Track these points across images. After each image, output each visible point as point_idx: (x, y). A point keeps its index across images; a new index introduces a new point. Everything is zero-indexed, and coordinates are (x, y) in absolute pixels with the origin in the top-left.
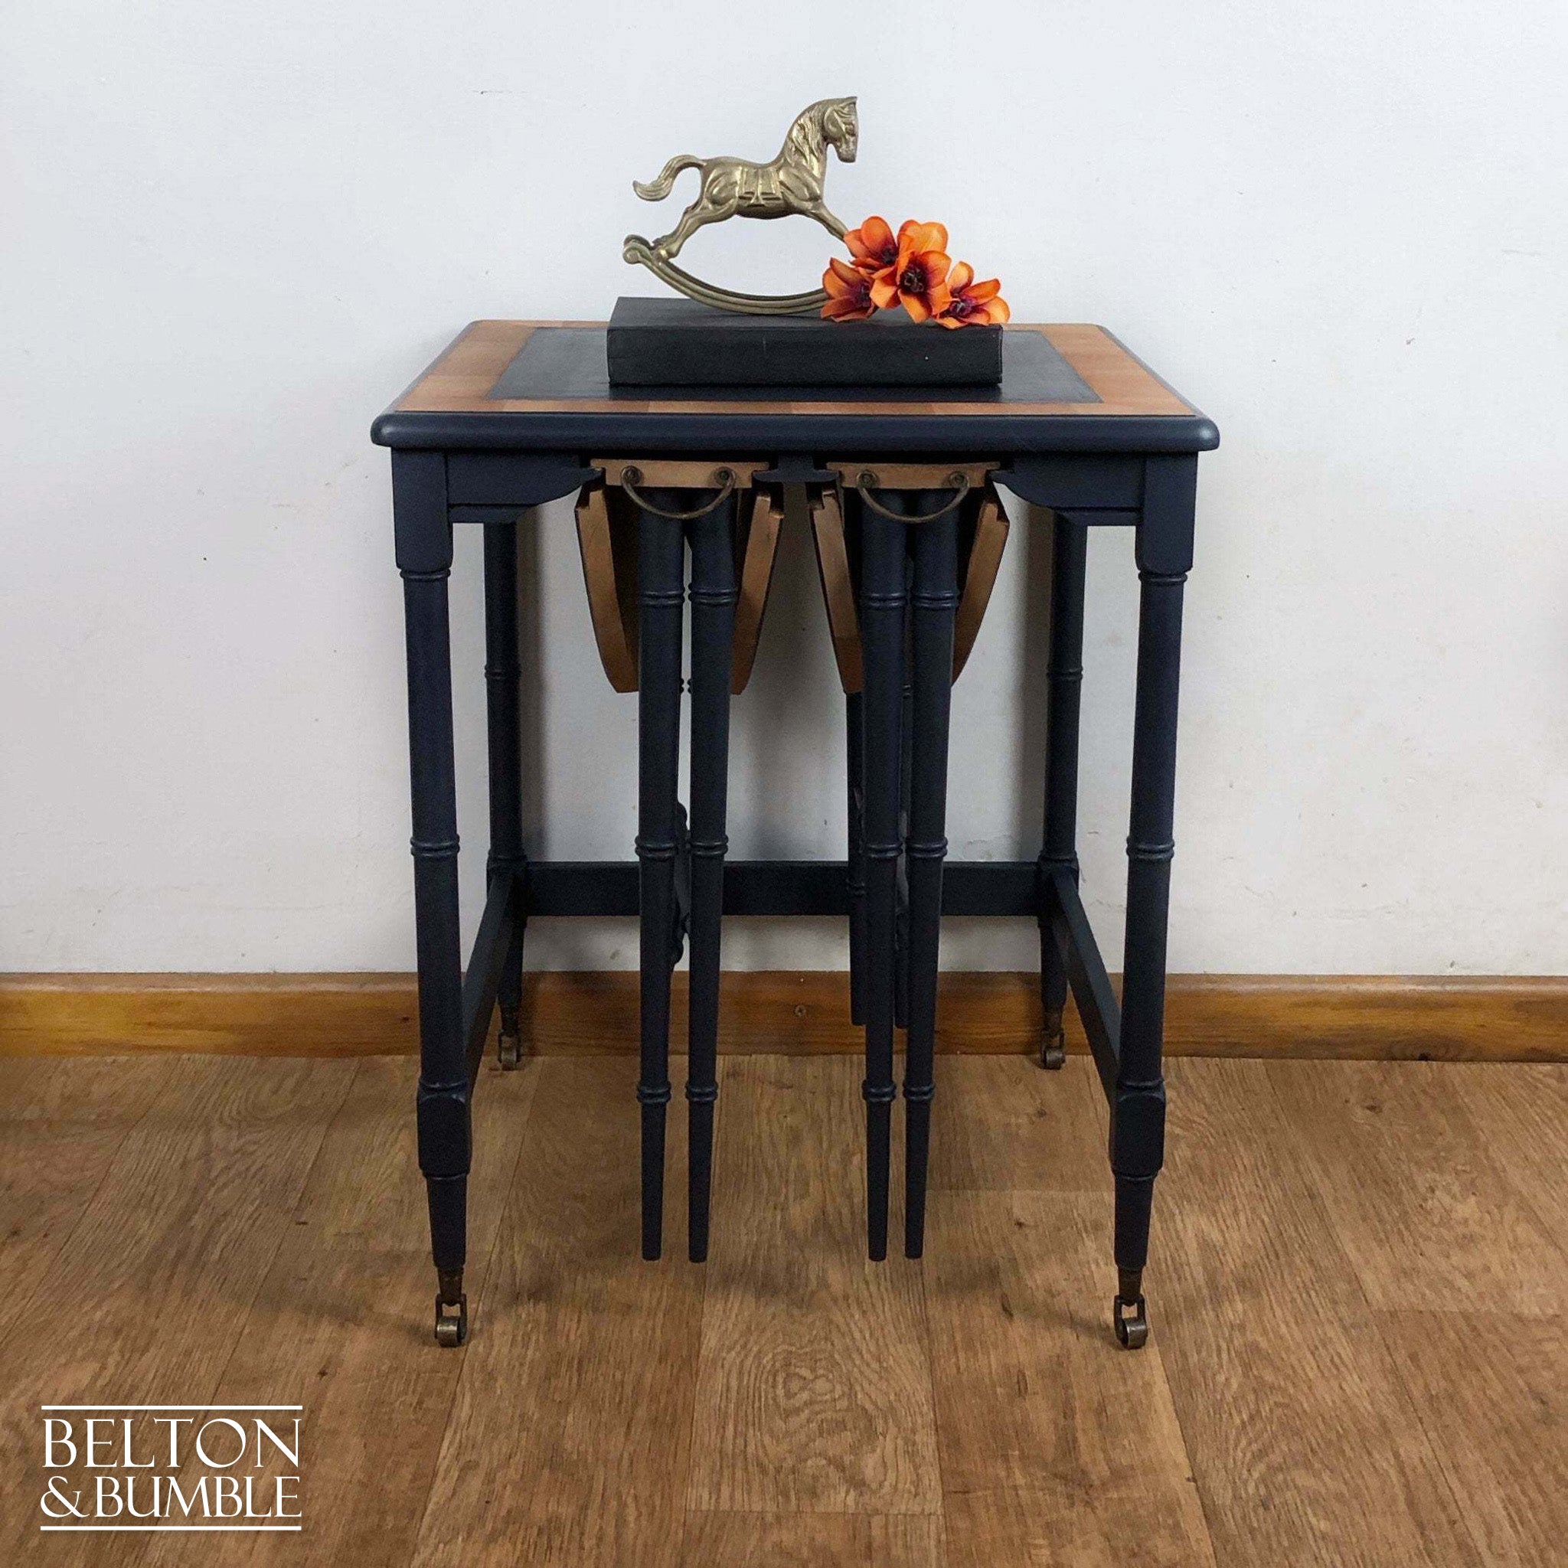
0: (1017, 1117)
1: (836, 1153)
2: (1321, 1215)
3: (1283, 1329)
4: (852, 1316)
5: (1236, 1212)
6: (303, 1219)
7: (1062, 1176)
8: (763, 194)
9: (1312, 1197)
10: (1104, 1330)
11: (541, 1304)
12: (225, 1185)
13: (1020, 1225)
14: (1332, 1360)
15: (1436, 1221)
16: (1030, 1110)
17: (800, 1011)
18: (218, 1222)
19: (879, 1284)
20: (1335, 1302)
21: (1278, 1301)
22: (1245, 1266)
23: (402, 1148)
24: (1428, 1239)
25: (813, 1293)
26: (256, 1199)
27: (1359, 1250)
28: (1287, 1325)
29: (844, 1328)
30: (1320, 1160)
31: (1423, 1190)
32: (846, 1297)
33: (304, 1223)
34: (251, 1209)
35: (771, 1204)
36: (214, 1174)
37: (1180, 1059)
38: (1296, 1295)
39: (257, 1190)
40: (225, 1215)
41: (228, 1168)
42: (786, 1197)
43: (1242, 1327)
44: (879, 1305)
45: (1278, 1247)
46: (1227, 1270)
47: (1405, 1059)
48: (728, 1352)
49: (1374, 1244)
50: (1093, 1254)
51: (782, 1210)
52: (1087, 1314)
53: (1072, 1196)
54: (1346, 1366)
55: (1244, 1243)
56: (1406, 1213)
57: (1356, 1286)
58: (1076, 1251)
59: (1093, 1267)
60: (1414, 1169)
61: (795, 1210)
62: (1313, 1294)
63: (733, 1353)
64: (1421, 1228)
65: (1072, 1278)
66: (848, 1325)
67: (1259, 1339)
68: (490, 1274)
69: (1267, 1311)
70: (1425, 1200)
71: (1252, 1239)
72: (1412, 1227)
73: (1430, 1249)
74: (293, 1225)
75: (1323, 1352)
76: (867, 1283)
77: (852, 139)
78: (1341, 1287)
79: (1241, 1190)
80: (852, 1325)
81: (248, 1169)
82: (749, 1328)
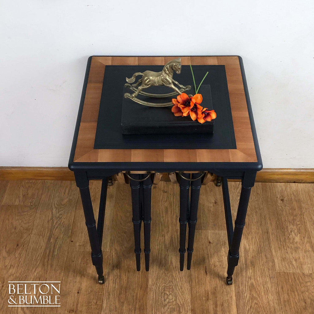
0: (211, 204)
2: (268, 238)
3: (258, 279)
4: (177, 274)
6: (72, 240)
7: (219, 225)
8: (157, 83)
10: (224, 278)
11: (118, 269)
12: (57, 228)
13: (210, 242)
14: (267, 289)
15: (291, 241)
16: (214, 201)
18: (56, 241)
20: (269, 269)
21: (258, 269)
22: (253, 257)
24: (289, 247)
25: (170, 266)
26: (63, 233)
27: (275, 251)
28: (259, 277)
29: (175, 277)
30: (270, 220)
31: (289, 231)
32: (176, 267)
33: (72, 241)
35: (162, 235)
36: (54, 224)
38: (262, 267)
39: (63, 229)
40: (57, 238)
41: (57, 222)
42: (165, 232)
43: (250, 278)
45: (260, 251)
46: (249, 258)
47: (290, 183)
48: (153, 286)
49: (278, 250)
51: (164, 237)
52: (221, 273)
53: (220, 232)
54: (269, 291)
55: (253, 249)
56: (286, 239)
57: (273, 264)
59: (223, 257)
60: (288, 224)
61: (166, 237)
62: (265, 267)
63: (154, 286)
64: (288, 244)
65: (219, 260)
66: (176, 277)
67: (254, 282)
69: (256, 273)
70: (290, 235)
71: (255, 248)
72: (286, 244)
73: (289, 251)
74: (70, 242)
75: (265, 286)
78: (271, 264)
80: (177, 277)
81: (61, 223)
82: (157, 277)
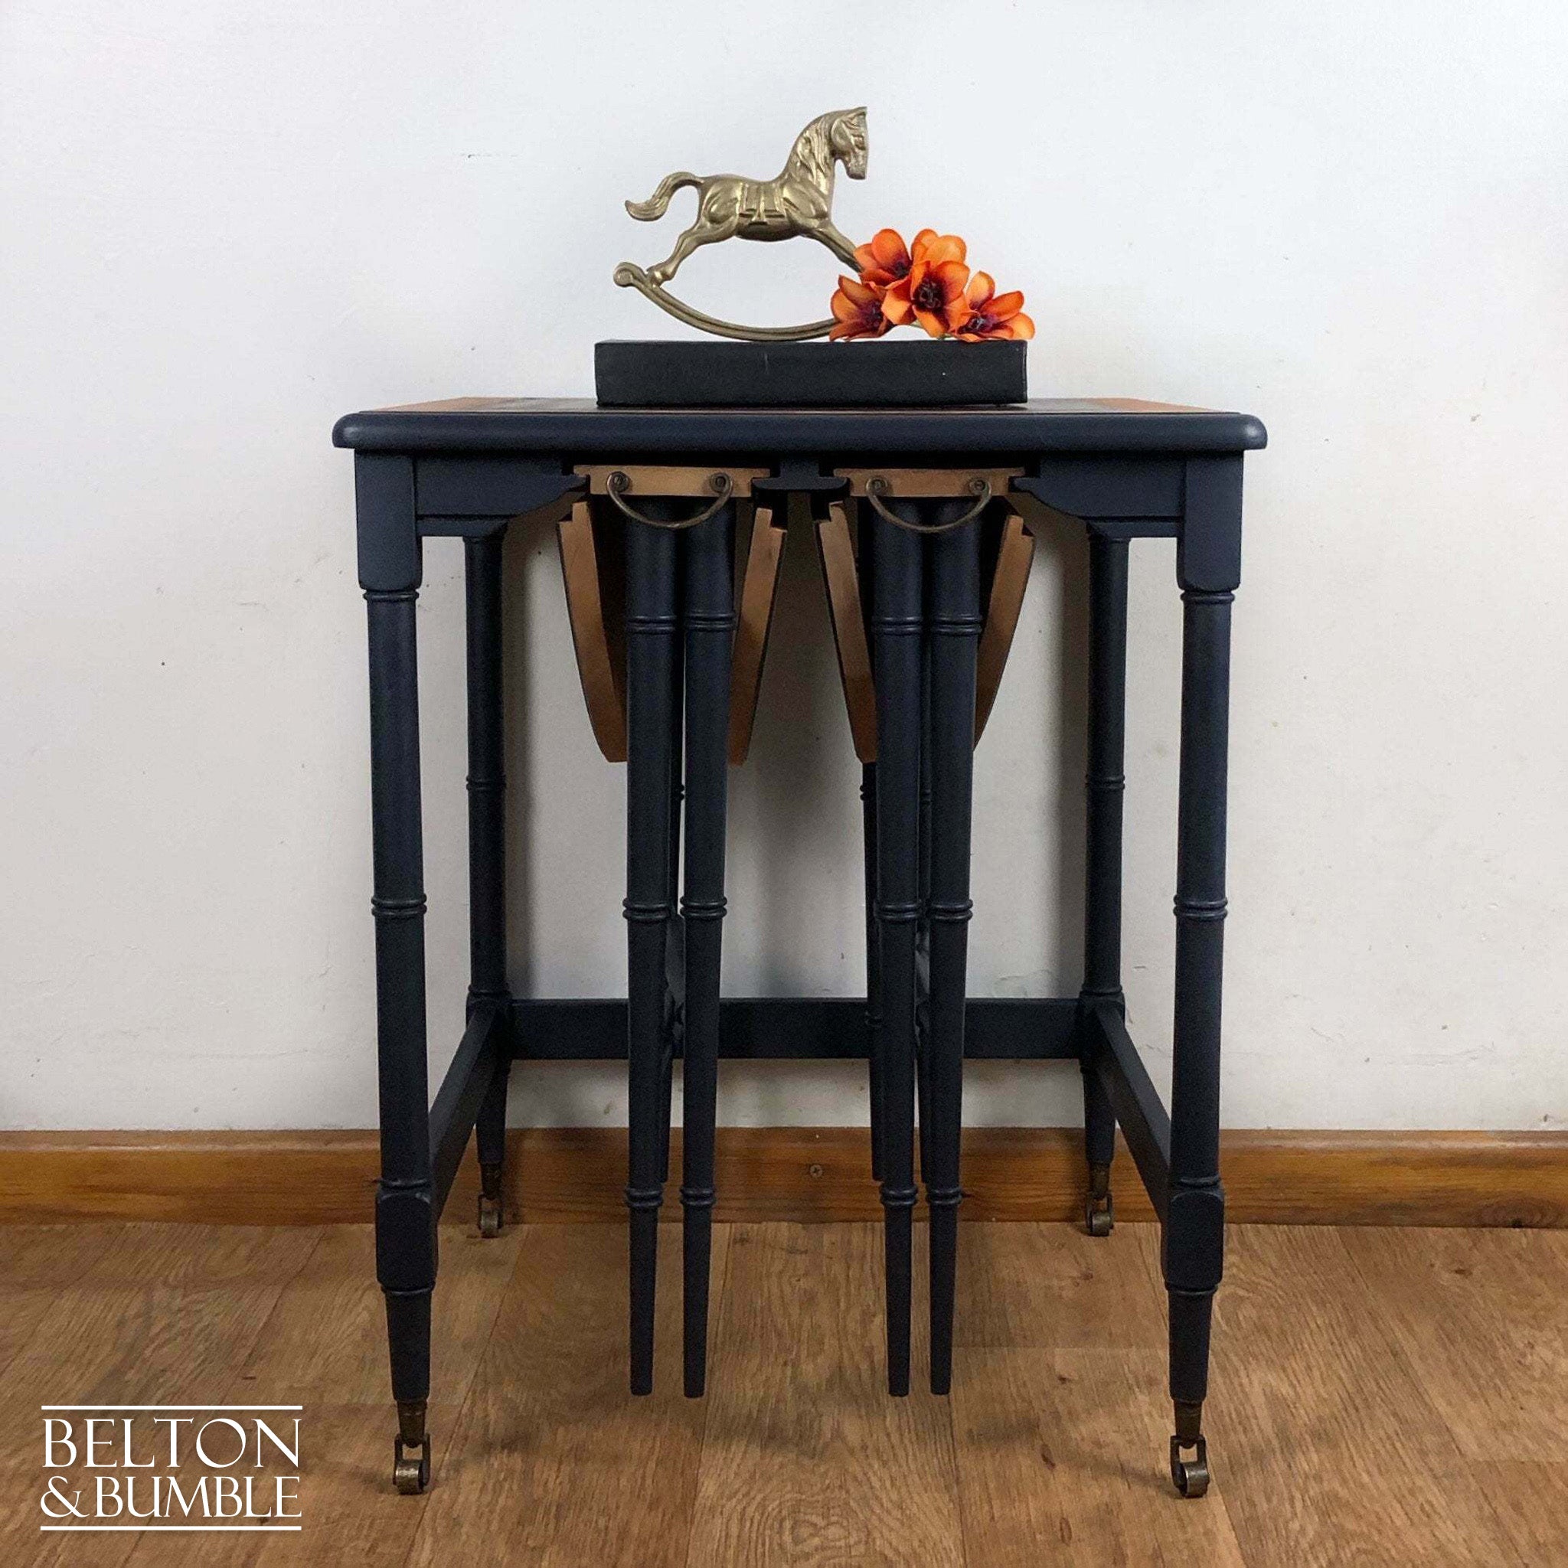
0: (1060, 1280)
1: (856, 1313)
2: (1405, 1369)
3: (1365, 1478)
4: (871, 1466)
5: (1309, 1368)
6: (250, 1375)
7: (1110, 1334)
8: (765, 211)
9: (1395, 1355)
10: (1159, 1479)
11: (516, 1454)
12: (166, 1342)
13: (1063, 1380)
14: (1422, 1508)
15: (1537, 1376)
16: (1075, 1274)
17: (816, 1171)
19: (901, 1435)
20: (1423, 1452)
21: (1358, 1452)
22: (1320, 1419)
23: (366, 1308)
24: (1528, 1392)
25: (826, 1445)
26: (199, 1355)
27: (1449, 1403)
28: (1370, 1475)
29: (861, 1477)
30: (1403, 1320)
31: (1520, 1346)
32: (864, 1448)
33: (253, 1378)
34: (191, 1366)
35: (781, 1361)
36: (155, 1330)
37: (1243, 1226)
38: (1379, 1447)
39: (201, 1348)
40: (164, 1370)
41: (169, 1326)
42: (798, 1355)
43: (1318, 1477)
44: (901, 1453)
45: (1358, 1401)
46: (1300, 1422)
47: (1496, 1226)
48: (728, 1500)
49: (1466, 1398)
50: (1145, 1408)
51: (793, 1366)
52: (1140, 1464)
53: (1122, 1353)
54: (1439, 1515)
55: (1318, 1396)
56: (1503, 1368)
57: (1447, 1437)
58: (1127, 1405)
59: (1146, 1419)
60: (1510, 1327)
61: (808, 1367)
62: (1398, 1445)
63: (734, 1501)
64: (1520, 1383)
65: (1123, 1431)
66: (866, 1474)
67: (1338, 1488)
68: (460, 1426)
69: (1347, 1461)
70: (1524, 1355)
71: (1328, 1393)
72: (1510, 1382)
73: (1532, 1403)
74: (239, 1379)
75: (1412, 1500)
76: (888, 1435)
77: (861, 153)
78: (1430, 1440)
79: (1313, 1347)
80: (871, 1475)
81: (192, 1327)
82: (752, 1478)
